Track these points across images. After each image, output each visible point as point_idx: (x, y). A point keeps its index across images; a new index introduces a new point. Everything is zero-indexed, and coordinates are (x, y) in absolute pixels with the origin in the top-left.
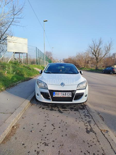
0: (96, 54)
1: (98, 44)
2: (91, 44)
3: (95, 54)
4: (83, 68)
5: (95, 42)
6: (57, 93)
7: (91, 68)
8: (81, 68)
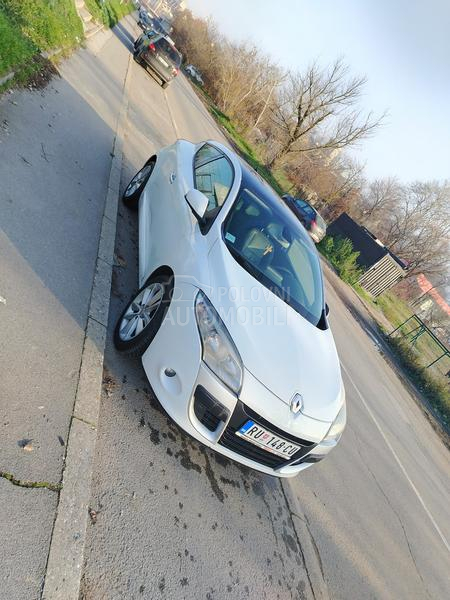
0: (305, 115)
1: (338, 92)
2: (324, 68)
3: (302, 116)
4: (228, 119)
5: (336, 75)
6: (260, 428)
7: (250, 142)
8: (220, 114)
